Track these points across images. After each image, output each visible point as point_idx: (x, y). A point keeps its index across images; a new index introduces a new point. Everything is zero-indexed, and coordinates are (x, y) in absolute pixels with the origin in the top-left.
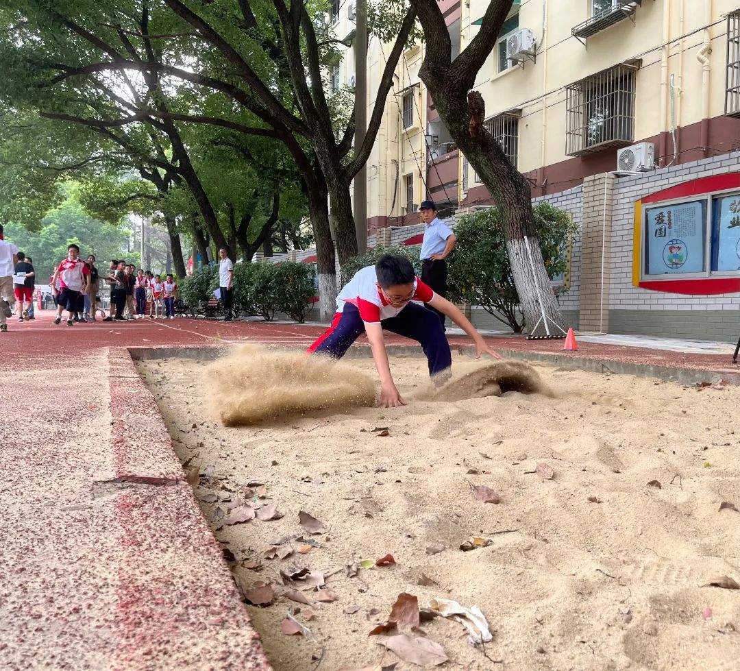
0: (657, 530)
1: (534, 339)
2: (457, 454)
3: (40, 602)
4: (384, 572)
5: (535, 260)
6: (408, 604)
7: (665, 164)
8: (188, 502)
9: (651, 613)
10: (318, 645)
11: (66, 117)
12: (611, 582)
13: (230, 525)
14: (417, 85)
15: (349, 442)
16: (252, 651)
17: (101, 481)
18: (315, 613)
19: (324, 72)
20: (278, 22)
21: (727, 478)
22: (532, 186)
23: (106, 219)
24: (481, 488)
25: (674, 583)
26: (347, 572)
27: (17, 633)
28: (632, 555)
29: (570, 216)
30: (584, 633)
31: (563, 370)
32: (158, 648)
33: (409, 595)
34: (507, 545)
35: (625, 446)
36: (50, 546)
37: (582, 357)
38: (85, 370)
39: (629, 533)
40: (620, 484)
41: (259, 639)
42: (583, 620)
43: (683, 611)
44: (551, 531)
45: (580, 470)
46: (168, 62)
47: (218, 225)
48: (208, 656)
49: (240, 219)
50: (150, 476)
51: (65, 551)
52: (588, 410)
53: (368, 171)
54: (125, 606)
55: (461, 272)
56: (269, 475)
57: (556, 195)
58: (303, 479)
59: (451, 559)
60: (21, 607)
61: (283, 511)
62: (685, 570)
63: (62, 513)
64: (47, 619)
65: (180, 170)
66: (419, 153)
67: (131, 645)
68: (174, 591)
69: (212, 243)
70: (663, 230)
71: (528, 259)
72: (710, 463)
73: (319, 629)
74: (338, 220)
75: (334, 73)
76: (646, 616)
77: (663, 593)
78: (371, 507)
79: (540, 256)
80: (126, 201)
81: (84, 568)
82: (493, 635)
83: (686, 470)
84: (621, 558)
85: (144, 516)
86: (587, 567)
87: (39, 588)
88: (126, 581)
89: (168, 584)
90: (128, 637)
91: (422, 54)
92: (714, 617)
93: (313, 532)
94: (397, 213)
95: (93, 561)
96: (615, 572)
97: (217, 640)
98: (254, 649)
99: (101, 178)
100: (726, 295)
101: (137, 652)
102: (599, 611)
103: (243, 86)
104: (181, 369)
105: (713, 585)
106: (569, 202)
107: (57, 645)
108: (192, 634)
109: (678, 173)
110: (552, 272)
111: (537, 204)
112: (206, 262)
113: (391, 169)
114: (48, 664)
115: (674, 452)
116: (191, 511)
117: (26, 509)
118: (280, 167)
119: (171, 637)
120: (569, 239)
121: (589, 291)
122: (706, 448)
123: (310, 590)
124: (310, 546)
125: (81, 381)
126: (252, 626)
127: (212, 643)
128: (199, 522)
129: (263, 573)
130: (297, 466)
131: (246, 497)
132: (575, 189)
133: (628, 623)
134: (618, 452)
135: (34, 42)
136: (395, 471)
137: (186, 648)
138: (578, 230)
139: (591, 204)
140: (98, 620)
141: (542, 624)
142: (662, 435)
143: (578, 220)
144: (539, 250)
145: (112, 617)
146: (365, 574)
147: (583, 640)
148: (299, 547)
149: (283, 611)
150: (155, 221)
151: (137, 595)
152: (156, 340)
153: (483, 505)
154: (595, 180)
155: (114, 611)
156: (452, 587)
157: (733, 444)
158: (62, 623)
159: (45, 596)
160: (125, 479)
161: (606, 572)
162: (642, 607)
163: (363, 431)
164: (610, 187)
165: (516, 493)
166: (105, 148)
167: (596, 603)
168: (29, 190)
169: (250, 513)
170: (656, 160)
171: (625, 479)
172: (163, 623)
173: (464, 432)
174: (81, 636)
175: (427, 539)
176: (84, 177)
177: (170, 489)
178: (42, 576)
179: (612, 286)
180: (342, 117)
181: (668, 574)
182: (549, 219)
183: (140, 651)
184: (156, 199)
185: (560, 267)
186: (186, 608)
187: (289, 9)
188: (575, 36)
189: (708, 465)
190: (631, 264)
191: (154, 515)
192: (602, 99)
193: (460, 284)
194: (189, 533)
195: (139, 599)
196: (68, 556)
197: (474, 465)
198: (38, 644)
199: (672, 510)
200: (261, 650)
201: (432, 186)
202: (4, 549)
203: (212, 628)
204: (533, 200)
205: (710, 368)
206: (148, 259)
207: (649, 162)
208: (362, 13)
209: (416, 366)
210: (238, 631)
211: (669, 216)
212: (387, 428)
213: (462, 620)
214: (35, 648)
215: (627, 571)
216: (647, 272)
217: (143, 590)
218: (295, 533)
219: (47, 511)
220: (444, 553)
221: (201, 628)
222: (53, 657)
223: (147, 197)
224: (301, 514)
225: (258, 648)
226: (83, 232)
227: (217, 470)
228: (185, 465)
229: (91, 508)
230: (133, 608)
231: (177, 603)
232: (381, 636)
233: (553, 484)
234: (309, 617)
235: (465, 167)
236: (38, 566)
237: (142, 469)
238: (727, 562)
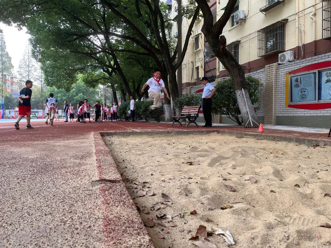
0: (298, 204)
1: (247, 128)
2: (218, 173)
3: (77, 224)
4: (193, 216)
5: (246, 98)
6: (203, 229)
7: (298, 59)
8: (124, 189)
9: (297, 237)
10: (171, 243)
11: (78, 52)
12: (281, 224)
13: (138, 197)
14: (200, 34)
15: (178, 167)
16: (149, 244)
17: (94, 181)
18: (169, 231)
19: (166, 31)
20: (150, 14)
21: (327, 184)
22: (245, 69)
23: (91, 87)
24: (228, 186)
25: (306, 225)
26: (180, 216)
27: (71, 234)
28: (289, 213)
29: (260, 80)
30: (270, 243)
31: (258, 140)
32: (118, 242)
33: (203, 226)
34: (239, 208)
35: (285, 170)
36: (80, 204)
37: (266, 134)
38: (86, 140)
39: (287, 205)
40: (283, 185)
41: (151, 240)
42: (270, 238)
43: (309, 236)
44: (255, 203)
45: (266, 180)
46: (112, 31)
47: (129, 87)
48: (134, 245)
49: (137, 85)
50: (110, 179)
51: (84, 205)
52: (269, 156)
53: (182, 66)
54: (106, 226)
55: (218, 102)
56: (150, 179)
57: (254, 72)
58: (162, 181)
59: (218, 213)
60: (71, 225)
61: (156, 192)
62: (310, 220)
63: (83, 192)
64: (80, 230)
65: (116, 69)
66: (201, 59)
67: (108, 240)
68: (121, 221)
69: (127, 94)
70: (298, 85)
71: (244, 96)
72: (320, 178)
73: (171, 237)
74: (172, 84)
75: (170, 31)
76: (295, 238)
77: (302, 229)
78: (187, 192)
79: (248, 96)
80: (98, 80)
81: (91, 212)
82: (235, 242)
83: (310, 180)
84: (285, 214)
85: (110, 194)
86: (271, 218)
87: (77, 218)
88: (106, 217)
89: (119, 219)
90: (107, 237)
91: (202, 23)
92: (322, 239)
93: (167, 201)
94: (193, 81)
95: (94, 209)
96: (282, 220)
97: (137, 240)
98: (150, 244)
99: (90, 73)
100: (325, 110)
101: (111, 243)
102: (276, 235)
103: (138, 38)
104: (118, 139)
105: (321, 226)
106: (260, 75)
107: (84, 239)
108: (128, 237)
109: (304, 62)
110: (253, 102)
111: (247, 76)
112: (125, 101)
113: (191, 65)
114: (81, 246)
115: (305, 173)
116: (125, 193)
117: (71, 190)
118: (151, 66)
119: (122, 238)
120: (260, 89)
121: (268, 109)
122: (318, 172)
123: (167, 222)
124: (166, 206)
125: (85, 144)
126: (149, 235)
127: (136, 241)
128: (128, 197)
129: (150, 215)
130: (160, 176)
131: (143, 187)
132: (262, 70)
133: (288, 240)
134: (281, 173)
135: (67, 26)
136: (195, 179)
137: (127, 242)
138: (263, 85)
139: (268, 76)
140: (97, 231)
141: (254, 239)
142: (300, 166)
143: (263, 82)
144: (248, 93)
145: (101, 230)
146: (186, 217)
147: (270, 246)
148: (162, 206)
149: (157, 229)
150: (108, 87)
151: (109, 222)
152: (109, 130)
153: (229, 192)
154: (270, 66)
155: (102, 228)
156: (218, 223)
157: (329, 170)
158: (85, 231)
159: (79, 222)
160: (102, 180)
161: (279, 220)
162: (293, 234)
163: (183, 163)
164: (276, 69)
165: (242, 188)
166: (92, 62)
167: (275, 232)
168: (66, 77)
169: (144, 193)
170: (295, 57)
171: (285, 183)
172: (119, 232)
173: (221, 164)
174: (92, 236)
175: (209, 205)
176: (84, 72)
177: (117, 184)
178: (78, 214)
179: (277, 107)
180: (173, 47)
181: (304, 222)
182: (252, 82)
183: (112, 243)
184: (108, 79)
185: (256, 100)
186: (126, 227)
187: (154, 10)
188: (261, 12)
189: (319, 179)
190: (285, 98)
191: (113, 193)
192: (272, 35)
193: (217, 107)
194: (125, 200)
195: (110, 224)
196: (85, 207)
197: (225, 177)
198: (78, 239)
199: (305, 196)
200: (152, 244)
201: (206, 70)
202: (64, 204)
203: (135, 235)
204: (245, 75)
205: (319, 139)
206: (105, 100)
207: (292, 58)
208: (180, 9)
209: (201, 138)
210: (144, 237)
211: (301, 79)
212: (192, 162)
213: (223, 236)
214: (77, 240)
215: (287, 220)
216: (291, 101)
217: (111, 220)
218: (161, 201)
219: (78, 191)
220: (215, 210)
221: (131, 235)
222: (83, 243)
223: (105, 78)
224: (163, 194)
225: (151, 243)
226: (84, 91)
227: (132, 177)
228: (122, 175)
229: (92, 190)
230: (108, 227)
231: (123, 226)
232: (193, 241)
233: (256, 185)
234: (167, 232)
235: (219, 63)
236: (76, 211)
237: (108, 177)
238: (327, 217)
